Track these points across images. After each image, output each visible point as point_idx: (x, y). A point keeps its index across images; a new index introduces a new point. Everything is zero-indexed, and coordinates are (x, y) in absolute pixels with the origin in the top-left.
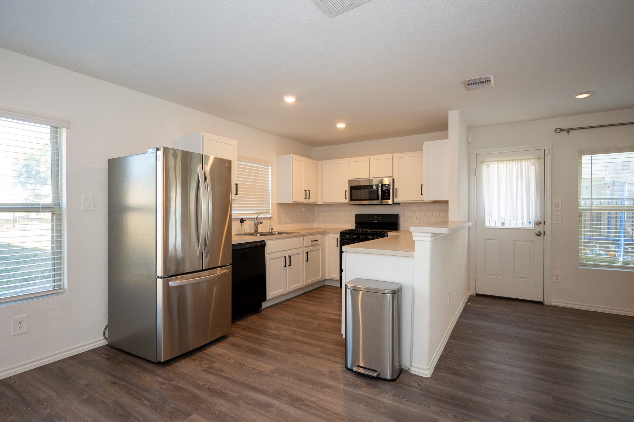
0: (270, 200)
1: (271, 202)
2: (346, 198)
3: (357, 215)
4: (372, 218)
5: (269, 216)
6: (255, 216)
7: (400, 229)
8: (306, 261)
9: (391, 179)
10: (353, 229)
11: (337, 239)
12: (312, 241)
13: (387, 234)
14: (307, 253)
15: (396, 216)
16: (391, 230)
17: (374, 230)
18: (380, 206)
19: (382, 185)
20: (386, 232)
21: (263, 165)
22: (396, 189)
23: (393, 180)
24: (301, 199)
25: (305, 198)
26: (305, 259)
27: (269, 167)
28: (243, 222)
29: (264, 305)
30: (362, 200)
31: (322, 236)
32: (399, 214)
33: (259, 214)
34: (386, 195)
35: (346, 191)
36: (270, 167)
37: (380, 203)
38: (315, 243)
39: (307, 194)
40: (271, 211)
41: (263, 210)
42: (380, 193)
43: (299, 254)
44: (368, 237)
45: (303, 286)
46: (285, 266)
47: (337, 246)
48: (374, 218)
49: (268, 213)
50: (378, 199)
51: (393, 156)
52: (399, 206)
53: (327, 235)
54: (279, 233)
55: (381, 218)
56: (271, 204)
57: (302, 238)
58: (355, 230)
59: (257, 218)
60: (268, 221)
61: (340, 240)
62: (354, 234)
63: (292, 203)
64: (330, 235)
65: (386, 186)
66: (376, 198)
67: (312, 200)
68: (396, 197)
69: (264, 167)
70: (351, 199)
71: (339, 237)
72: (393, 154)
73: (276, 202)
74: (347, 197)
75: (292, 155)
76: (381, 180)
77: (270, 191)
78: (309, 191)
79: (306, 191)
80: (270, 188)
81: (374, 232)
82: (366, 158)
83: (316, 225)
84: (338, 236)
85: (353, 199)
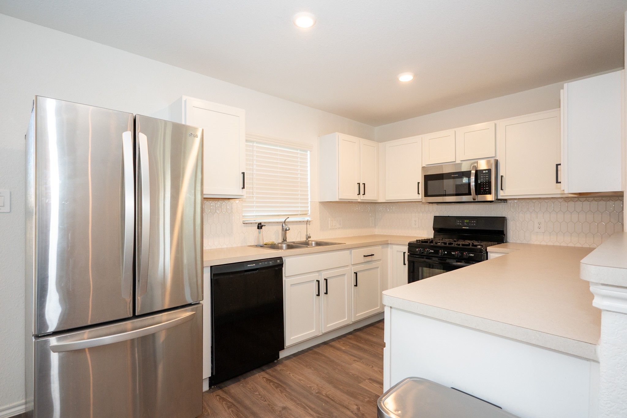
0: (309, 197)
1: (309, 200)
2: (418, 193)
3: (436, 219)
4: (460, 222)
5: (307, 218)
6: (283, 220)
7: (508, 240)
8: (355, 286)
9: (493, 161)
10: (429, 239)
11: (404, 253)
12: (364, 256)
13: (486, 250)
14: (356, 273)
15: (502, 220)
16: (492, 243)
17: (463, 243)
18: (473, 204)
19: (477, 171)
20: (484, 246)
21: (297, 150)
22: (502, 177)
23: (497, 162)
24: (352, 195)
25: (358, 194)
26: (353, 283)
27: (306, 151)
28: (261, 228)
29: (283, 354)
30: (445, 195)
31: (382, 248)
32: (506, 217)
33: (288, 217)
34: (483, 187)
35: (418, 183)
36: (309, 153)
37: (474, 199)
38: (369, 258)
39: (362, 188)
40: (309, 212)
41: (298, 211)
42: (474, 184)
43: (344, 275)
44: (453, 253)
45: (350, 322)
46: (318, 295)
47: (404, 264)
48: (463, 223)
49: (306, 214)
50: (469, 194)
51: (495, 125)
52: (505, 203)
53: (390, 246)
54: (318, 244)
55: (474, 223)
56: (309, 203)
57: (347, 252)
58: (431, 241)
59: (285, 222)
60: (304, 226)
61: (408, 255)
62: (432, 247)
63: (338, 200)
64: (394, 246)
65: (484, 172)
66: (467, 192)
67: (369, 196)
68: (502, 189)
69: (299, 151)
70: (426, 195)
71: (407, 251)
72: (496, 122)
73: (318, 200)
74: (420, 192)
75: (337, 134)
76: (475, 163)
77: (309, 185)
78: (364, 184)
79: (359, 184)
80: (309, 181)
81: (463, 245)
82: (450, 132)
83: (377, 231)
84: (406, 249)
85: (429, 194)
